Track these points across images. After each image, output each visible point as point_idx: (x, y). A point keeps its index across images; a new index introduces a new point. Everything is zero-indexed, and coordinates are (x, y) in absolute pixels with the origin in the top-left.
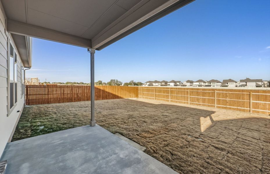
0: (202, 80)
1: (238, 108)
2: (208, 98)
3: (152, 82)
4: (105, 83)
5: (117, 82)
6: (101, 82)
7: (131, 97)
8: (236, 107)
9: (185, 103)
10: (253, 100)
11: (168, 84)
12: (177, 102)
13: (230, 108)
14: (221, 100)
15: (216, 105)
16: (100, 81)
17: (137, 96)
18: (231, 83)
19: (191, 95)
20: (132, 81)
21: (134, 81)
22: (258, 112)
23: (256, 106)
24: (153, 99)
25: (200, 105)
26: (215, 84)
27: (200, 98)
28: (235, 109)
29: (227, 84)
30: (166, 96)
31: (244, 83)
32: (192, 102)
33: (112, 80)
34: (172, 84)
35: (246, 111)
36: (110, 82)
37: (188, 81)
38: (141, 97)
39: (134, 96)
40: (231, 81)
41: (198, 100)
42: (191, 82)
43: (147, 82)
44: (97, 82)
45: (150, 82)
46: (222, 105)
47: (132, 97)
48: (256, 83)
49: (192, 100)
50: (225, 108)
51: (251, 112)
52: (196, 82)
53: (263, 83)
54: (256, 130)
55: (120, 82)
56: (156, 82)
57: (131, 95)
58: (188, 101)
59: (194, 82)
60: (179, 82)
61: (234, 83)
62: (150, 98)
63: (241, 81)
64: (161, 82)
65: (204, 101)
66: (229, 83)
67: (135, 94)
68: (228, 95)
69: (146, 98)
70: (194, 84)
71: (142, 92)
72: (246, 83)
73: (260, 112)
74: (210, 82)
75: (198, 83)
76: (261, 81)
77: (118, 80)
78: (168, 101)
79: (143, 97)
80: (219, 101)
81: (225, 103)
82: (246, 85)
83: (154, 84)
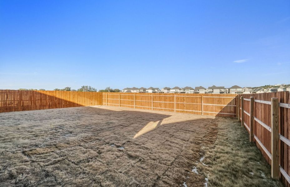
0: (178, 87)
1: (193, 111)
2: (169, 102)
3: (130, 89)
4: (74, 91)
5: (90, 89)
6: (70, 89)
7: (92, 105)
8: (191, 111)
9: (149, 109)
10: (204, 103)
11: (146, 91)
12: (141, 108)
13: (187, 112)
14: (180, 104)
15: (175, 109)
16: (68, 88)
17: (101, 103)
18: (201, 90)
19: (154, 100)
20: (109, 88)
21: (111, 88)
22: (208, 114)
23: (207, 108)
24: (118, 105)
25: (162, 110)
26: (189, 91)
27: (162, 103)
28: (190, 112)
29: (198, 91)
30: (131, 102)
31: (211, 90)
32: (155, 107)
33: (84, 86)
34: (150, 91)
35: (199, 114)
36: (81, 89)
37: (165, 88)
38: (106, 104)
39: (96, 103)
40: (201, 88)
41: (160, 104)
42: (169, 89)
43: (125, 89)
44: (64, 88)
45: (128, 89)
46: (180, 109)
47: (95, 105)
48: (220, 90)
49: (155, 105)
50: (183, 112)
51: (203, 114)
52: (172, 89)
53: (225, 90)
54: (192, 131)
55: (94, 89)
56: (134, 89)
57: (93, 102)
58: (151, 106)
59: (171, 89)
60: (157, 89)
61: (204, 90)
62: (115, 105)
63: (209, 88)
64: (139, 89)
65: (165, 105)
66: (200, 90)
67: (98, 101)
68: (185, 99)
69: (111, 105)
70: (171, 90)
71: (107, 99)
72: (213, 89)
73: (209, 114)
74: (184, 89)
75: (174, 90)
76: (223, 88)
77: (92, 87)
78: (132, 107)
79: (107, 104)
80: (178, 105)
81: (183, 106)
82: (213, 92)
83: (132, 91)
